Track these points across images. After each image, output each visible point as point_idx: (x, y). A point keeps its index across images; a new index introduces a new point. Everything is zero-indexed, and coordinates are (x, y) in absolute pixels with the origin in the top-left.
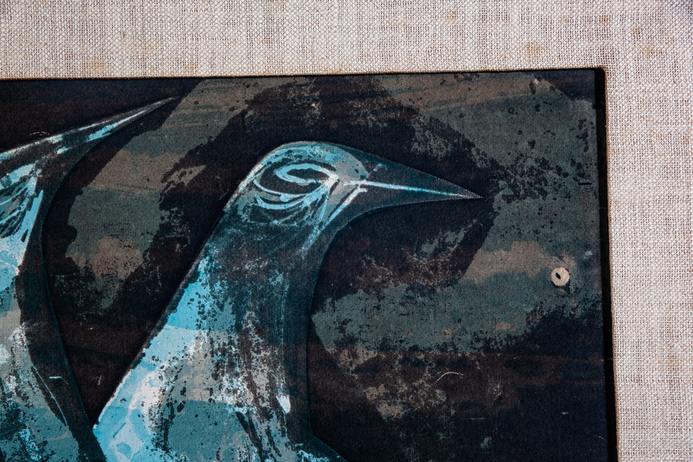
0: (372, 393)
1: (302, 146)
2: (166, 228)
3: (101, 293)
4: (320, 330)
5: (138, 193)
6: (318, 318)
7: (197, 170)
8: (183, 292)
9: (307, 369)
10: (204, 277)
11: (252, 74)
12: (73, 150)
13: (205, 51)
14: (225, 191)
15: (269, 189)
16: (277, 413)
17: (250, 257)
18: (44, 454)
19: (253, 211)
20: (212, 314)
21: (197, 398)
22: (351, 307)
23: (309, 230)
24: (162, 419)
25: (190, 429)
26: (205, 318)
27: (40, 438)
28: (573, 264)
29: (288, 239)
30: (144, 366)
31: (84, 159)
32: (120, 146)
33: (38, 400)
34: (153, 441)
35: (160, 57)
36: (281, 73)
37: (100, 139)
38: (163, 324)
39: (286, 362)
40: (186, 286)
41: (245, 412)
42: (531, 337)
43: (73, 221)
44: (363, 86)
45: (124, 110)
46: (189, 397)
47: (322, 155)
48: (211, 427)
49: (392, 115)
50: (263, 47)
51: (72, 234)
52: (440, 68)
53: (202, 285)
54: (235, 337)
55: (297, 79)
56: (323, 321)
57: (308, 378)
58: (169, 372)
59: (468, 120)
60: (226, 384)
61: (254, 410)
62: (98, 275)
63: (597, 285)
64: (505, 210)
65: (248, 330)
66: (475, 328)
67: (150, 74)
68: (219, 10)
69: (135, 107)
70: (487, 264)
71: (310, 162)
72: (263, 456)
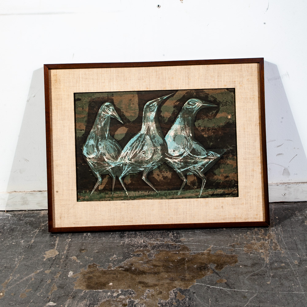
0: (203, 133)
1: (193, 99)
2: (174, 111)
3: (165, 120)
4: (196, 125)
5: (170, 106)
6: (195, 123)
7: (178, 103)
10: (179, 117)
11: (186, 89)
12: (161, 100)
13: (180, 86)
14: (182, 105)
15: (188, 105)
16: (190, 136)
17: (186, 115)
19: (186, 108)
20: (181, 123)
22: (200, 122)
23: (194, 111)
24: (174, 137)
25: (178, 138)
27: (158, 140)
28: (231, 115)
29: (191, 112)
30: (171, 130)
32: (168, 99)
33: (157, 134)
34: (173, 140)
35: (173, 87)
36: (190, 89)
37: (165, 98)
38: (174, 124)
39: (191, 129)
40: (177, 119)
41: (185, 136)
42: (225, 125)
43: (161, 110)
44: (201, 90)
46: (178, 134)
47: (196, 100)
48: (181, 138)
49: (205, 95)
50: (188, 85)
51: (161, 112)
52: (212, 88)
53: (179, 119)
54: (184, 126)
55: (192, 90)
56: (196, 123)
58: (175, 131)
59: (216, 95)
60: (183, 132)
61: (187, 136)
62: (165, 117)
63: (234, 118)
64: (221, 108)
65: (186, 125)
66: (217, 124)
68: (181, 80)
69: (170, 94)
70: (219, 116)
71: (194, 101)
72: (188, 142)
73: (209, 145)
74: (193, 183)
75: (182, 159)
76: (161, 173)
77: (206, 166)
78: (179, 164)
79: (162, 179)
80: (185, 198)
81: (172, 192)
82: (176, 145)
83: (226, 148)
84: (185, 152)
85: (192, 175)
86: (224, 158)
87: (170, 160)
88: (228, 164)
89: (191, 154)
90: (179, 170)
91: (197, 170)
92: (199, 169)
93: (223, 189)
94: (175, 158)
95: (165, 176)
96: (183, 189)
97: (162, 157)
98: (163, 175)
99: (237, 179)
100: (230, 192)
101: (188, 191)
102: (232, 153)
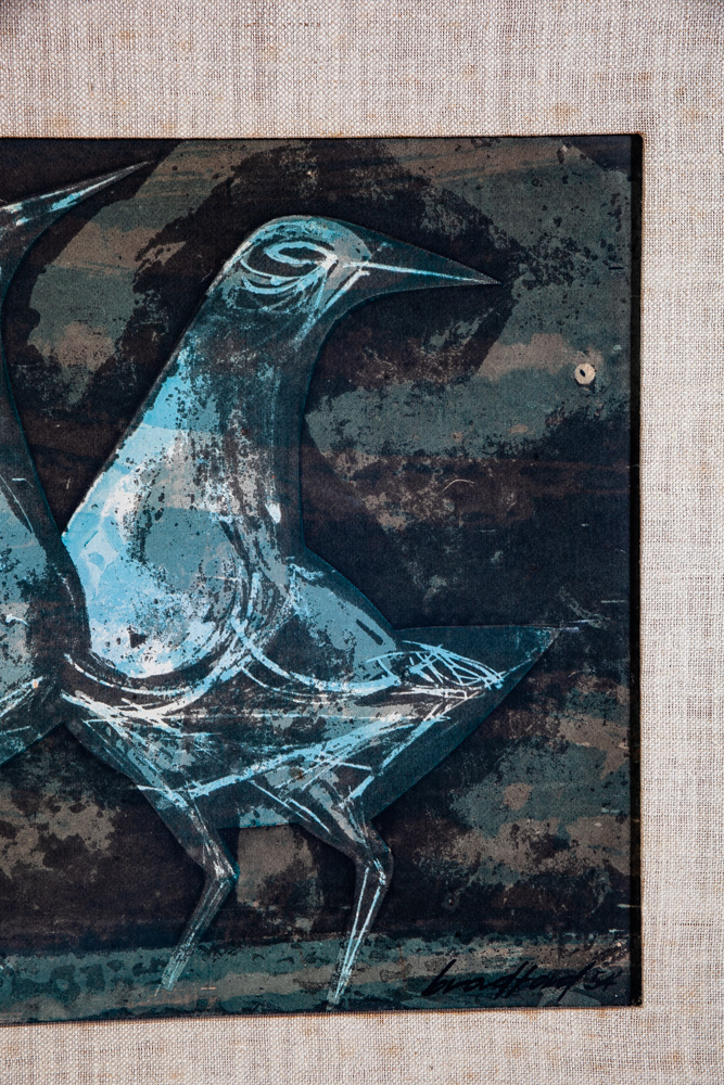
0: (372, 502)
1: (295, 221)
2: (140, 314)
3: (68, 386)
4: (315, 431)
5: (108, 272)
6: (312, 418)
7: (176, 247)
8: (161, 386)
9: (300, 475)
10: (184, 370)
11: (239, 136)
12: (35, 221)
13: (185, 109)
14: (208, 272)
15: (258, 270)
16: (266, 523)
17: (236, 349)
18: (9, 563)
19: (240, 295)
20: (193, 412)
21: (177, 505)
22: (349, 408)
23: (303, 318)
24: (138, 527)
25: (169, 539)
26: (185, 416)
27: (3, 546)
28: (599, 359)
29: (279, 328)
30: (117, 468)
31: (47, 232)
32: (88, 218)
34: (128, 551)
35: (133, 114)
36: (273, 136)
37: (65, 209)
38: (138, 423)
39: (276, 466)
40: (164, 380)
41: (230, 522)
42: (551, 441)
43: (35, 303)
44: (367, 151)
45: (92, 175)
46: (167, 504)
47: (319, 232)
48: (192, 537)
49: (399, 186)
50: (253, 105)
51: (34, 318)
52: (456, 133)
53: (182, 379)
54: (219, 438)
55: (291, 142)
56: (318, 421)
57: (301, 485)
58: (145, 475)
59: (486, 193)
60: (209, 490)
61: (241, 519)
62: (65, 366)
63: (625, 383)
64: (525, 299)
65: (234, 431)
66: (488, 432)
67: (122, 134)
68: (202, 59)
69: (104, 172)
70: (503, 360)
71: (305, 240)
72: (250, 569)
73: (421, 593)
74: (285, 893)
75: (199, 703)
76: (30, 812)
77: (386, 762)
78: (173, 741)
79: (39, 857)
80: (222, 1010)
81: (116, 966)
82: (152, 590)
83: (553, 622)
84: (222, 649)
85: (278, 832)
86: (531, 700)
87: (101, 710)
88: (564, 747)
89: (275, 668)
90: (173, 787)
91: (317, 793)
92: (335, 779)
93: (519, 943)
94: (142, 691)
95: (63, 837)
96: (204, 936)
97: (35, 683)
98: (45, 827)
99: (636, 863)
100: (576, 967)
101: (244, 955)
102: (595, 659)
